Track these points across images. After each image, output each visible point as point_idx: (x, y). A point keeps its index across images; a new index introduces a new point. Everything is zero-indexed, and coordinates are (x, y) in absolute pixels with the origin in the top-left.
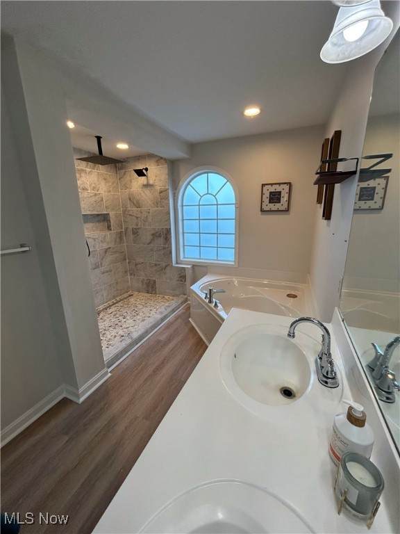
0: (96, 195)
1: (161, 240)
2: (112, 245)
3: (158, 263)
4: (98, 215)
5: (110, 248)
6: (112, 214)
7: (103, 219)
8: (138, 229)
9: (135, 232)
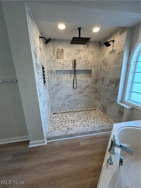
0: (85, 61)
1: (114, 85)
2: (90, 84)
3: (110, 98)
4: (87, 70)
5: (89, 85)
6: (93, 70)
7: (89, 72)
8: (104, 78)
9: (103, 79)
